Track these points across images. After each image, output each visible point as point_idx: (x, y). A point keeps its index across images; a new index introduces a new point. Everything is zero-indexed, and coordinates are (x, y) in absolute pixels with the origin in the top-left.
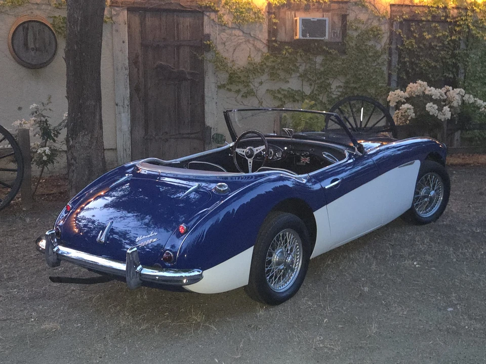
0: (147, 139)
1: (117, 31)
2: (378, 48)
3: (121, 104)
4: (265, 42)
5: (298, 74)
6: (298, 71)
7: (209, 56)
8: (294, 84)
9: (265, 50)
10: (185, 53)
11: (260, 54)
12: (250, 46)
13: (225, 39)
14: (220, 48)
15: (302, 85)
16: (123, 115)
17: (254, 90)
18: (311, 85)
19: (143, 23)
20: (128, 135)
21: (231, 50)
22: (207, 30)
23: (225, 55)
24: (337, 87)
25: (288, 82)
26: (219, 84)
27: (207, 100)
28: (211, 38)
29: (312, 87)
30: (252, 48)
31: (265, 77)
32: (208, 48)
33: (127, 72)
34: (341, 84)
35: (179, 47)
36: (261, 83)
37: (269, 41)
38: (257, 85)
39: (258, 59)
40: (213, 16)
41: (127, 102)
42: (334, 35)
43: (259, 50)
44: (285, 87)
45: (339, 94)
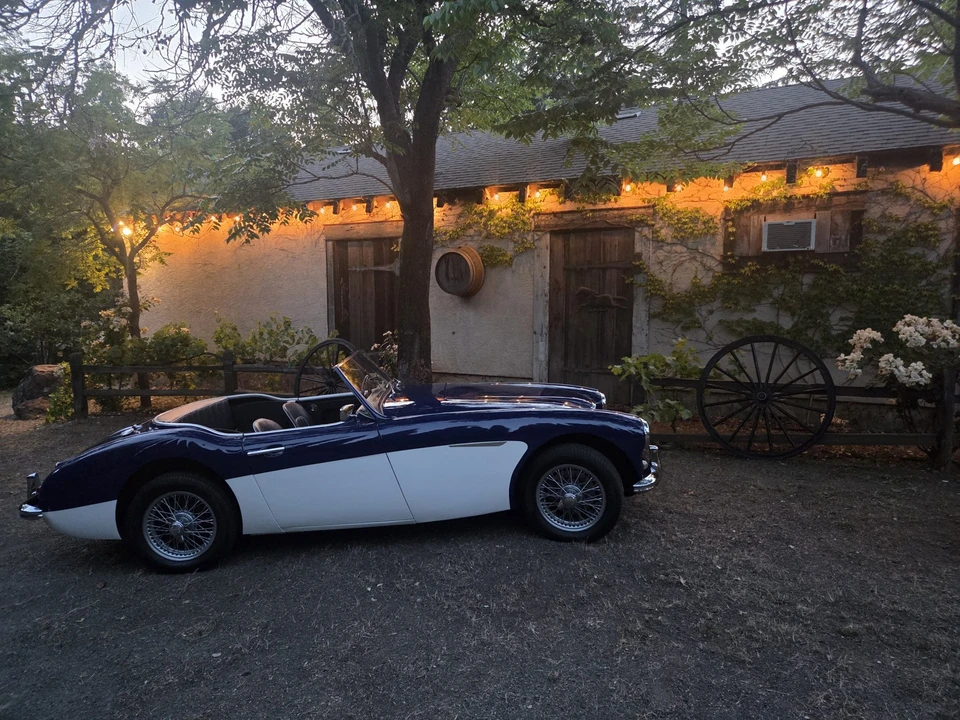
0: (565, 371)
1: (538, 256)
2: (932, 257)
3: (539, 332)
4: (719, 258)
5: (771, 300)
6: (771, 296)
7: (639, 279)
8: (764, 313)
9: (719, 269)
10: (612, 276)
11: (711, 274)
12: (697, 264)
13: (661, 258)
14: (654, 269)
15: (778, 315)
16: (540, 343)
17: (701, 320)
18: (793, 315)
19: (566, 247)
20: (544, 365)
21: (670, 270)
22: (638, 249)
23: (662, 277)
24: (842, 319)
25: (754, 310)
26: (652, 311)
27: (635, 331)
28: (643, 257)
29: (796, 319)
30: (700, 268)
31: (716, 304)
32: (639, 270)
33: (547, 298)
34: (850, 315)
35: (604, 270)
36: (711, 312)
37: (725, 257)
38: (704, 313)
39: (706, 280)
40: (646, 231)
41: (545, 330)
42: (834, 243)
43: (710, 269)
44: (749, 317)
45: (845, 328)
